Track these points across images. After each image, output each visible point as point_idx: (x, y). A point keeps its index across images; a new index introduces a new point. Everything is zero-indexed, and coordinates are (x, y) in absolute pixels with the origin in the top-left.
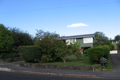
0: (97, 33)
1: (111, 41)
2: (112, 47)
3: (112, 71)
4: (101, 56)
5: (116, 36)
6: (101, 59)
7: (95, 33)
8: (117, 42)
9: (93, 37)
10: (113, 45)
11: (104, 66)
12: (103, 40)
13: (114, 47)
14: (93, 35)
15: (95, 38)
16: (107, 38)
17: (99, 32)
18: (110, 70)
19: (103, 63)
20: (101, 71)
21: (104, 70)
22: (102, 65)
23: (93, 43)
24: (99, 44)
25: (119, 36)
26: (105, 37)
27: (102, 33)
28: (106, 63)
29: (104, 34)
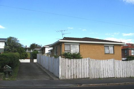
0: (11, 38)
1: (26, 49)
2: (25, 55)
3: (16, 80)
4: (5, 64)
5: (32, 44)
6: (5, 67)
7: (8, 38)
8: (32, 51)
9: (5, 42)
10: (27, 54)
11: (7, 75)
12: (16, 47)
13: (28, 56)
14: (5, 39)
15: (7, 44)
16: (21, 45)
17: (13, 38)
18: (13, 79)
19: (6, 72)
20: (3, 80)
21: (7, 79)
22: (5, 73)
23: (4, 49)
24: (11, 50)
25: (34, 44)
26: (19, 43)
27: (16, 39)
28: (11, 72)
29: (19, 41)
